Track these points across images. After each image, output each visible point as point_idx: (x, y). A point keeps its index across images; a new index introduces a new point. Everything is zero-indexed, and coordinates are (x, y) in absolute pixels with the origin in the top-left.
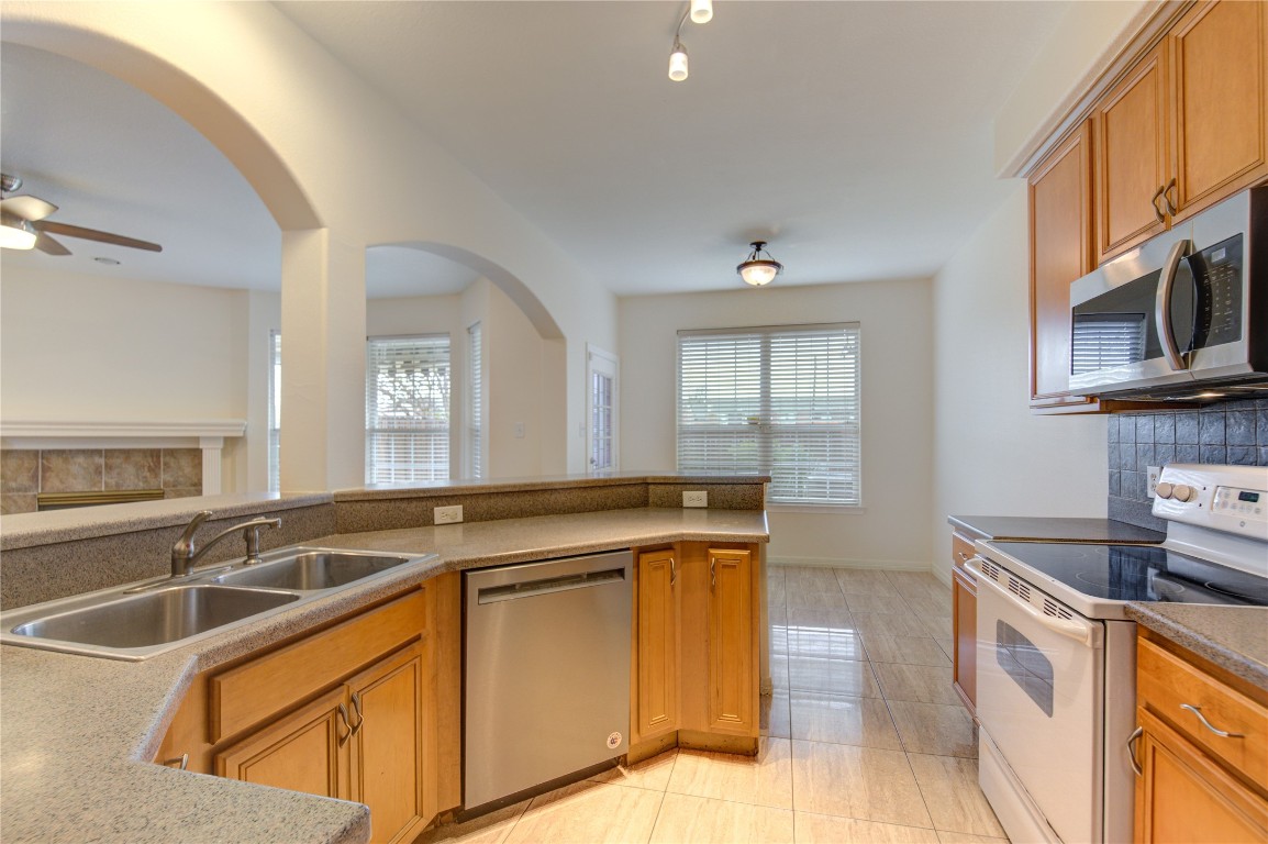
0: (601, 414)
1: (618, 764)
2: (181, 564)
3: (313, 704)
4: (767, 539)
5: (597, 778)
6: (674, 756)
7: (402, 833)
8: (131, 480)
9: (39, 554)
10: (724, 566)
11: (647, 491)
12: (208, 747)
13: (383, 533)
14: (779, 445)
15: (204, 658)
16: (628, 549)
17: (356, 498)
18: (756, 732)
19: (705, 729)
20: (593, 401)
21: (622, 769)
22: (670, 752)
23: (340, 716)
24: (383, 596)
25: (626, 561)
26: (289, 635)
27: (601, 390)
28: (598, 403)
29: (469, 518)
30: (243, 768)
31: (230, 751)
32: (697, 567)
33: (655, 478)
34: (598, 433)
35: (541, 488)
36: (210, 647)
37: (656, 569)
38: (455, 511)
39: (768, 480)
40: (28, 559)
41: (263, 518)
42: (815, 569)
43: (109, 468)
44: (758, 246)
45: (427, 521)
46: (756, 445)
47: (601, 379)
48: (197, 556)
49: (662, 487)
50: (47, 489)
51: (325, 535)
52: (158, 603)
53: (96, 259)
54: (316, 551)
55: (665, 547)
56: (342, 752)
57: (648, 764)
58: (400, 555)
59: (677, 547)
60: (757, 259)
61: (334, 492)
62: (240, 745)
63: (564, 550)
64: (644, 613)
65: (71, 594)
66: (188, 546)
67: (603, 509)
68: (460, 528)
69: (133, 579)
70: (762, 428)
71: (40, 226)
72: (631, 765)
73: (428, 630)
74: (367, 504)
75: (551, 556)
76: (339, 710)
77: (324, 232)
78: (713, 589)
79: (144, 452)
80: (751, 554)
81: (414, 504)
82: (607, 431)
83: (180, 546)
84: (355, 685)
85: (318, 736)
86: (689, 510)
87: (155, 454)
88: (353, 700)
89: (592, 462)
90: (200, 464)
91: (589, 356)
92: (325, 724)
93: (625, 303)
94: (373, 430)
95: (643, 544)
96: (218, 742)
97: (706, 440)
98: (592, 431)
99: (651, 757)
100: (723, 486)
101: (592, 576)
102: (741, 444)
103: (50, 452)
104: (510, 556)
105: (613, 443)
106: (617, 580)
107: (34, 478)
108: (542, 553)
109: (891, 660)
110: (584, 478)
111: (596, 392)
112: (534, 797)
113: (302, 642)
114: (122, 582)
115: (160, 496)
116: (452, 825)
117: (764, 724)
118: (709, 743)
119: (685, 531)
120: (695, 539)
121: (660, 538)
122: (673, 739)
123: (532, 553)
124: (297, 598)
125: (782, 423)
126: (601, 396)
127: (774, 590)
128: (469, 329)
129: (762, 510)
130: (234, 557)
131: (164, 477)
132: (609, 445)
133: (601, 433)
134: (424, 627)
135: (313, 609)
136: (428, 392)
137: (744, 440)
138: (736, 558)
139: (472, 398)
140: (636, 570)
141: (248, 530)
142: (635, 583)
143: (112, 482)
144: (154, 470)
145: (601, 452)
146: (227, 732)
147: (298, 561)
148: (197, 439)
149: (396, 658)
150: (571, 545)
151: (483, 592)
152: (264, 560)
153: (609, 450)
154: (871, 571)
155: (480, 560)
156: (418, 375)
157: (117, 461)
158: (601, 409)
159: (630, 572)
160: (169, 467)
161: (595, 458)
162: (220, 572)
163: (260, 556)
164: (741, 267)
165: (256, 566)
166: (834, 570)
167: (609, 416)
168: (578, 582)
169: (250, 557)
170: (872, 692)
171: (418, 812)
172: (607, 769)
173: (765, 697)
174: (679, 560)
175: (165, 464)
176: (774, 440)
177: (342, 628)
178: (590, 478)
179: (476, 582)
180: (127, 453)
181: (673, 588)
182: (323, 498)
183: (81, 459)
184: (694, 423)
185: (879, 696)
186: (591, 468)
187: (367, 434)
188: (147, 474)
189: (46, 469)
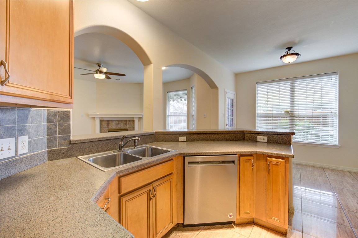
0: (230, 111)
1: (232, 223)
2: (121, 147)
3: (143, 188)
4: (293, 156)
5: (225, 226)
6: (253, 226)
7: (167, 227)
8: (122, 126)
9: (95, 143)
10: (273, 164)
11: (244, 135)
12: (119, 195)
13: (166, 143)
14: (298, 120)
15: (117, 173)
16: (236, 155)
17: (160, 133)
18: (286, 226)
19: (265, 220)
20: (227, 106)
21: (233, 225)
22: (251, 224)
23: (150, 192)
24: (162, 161)
25: (235, 158)
26: (137, 169)
27: (230, 103)
28: (229, 107)
29: (188, 140)
30: (126, 202)
31: (123, 197)
32: (262, 163)
33: (247, 131)
34: (229, 117)
35: (209, 133)
36: (119, 170)
37: (246, 162)
38: (184, 138)
39: (293, 133)
40: (93, 144)
41: (138, 137)
42: (314, 167)
43: (119, 124)
44: (289, 49)
45: (177, 140)
46: (288, 120)
47: (230, 100)
48: (124, 145)
49: (250, 134)
50: (109, 128)
51: (153, 142)
52: (115, 156)
53: (116, 79)
54: (149, 146)
55: (250, 155)
56: (151, 202)
57: (243, 226)
58: (168, 149)
59: (255, 156)
60: (288, 53)
61: (155, 131)
62: (126, 196)
63: (214, 153)
64: (242, 177)
65: (101, 152)
66: (122, 143)
67: (228, 140)
68: (185, 143)
69: (112, 150)
70: (291, 115)
71: (106, 73)
72: (237, 225)
73: (175, 171)
74: (162, 135)
75: (210, 154)
76: (150, 190)
77: (152, 65)
78: (269, 172)
79: (124, 120)
80: (285, 162)
81: (174, 135)
82: (232, 115)
83: (120, 143)
84: (155, 184)
85: (145, 197)
86: (259, 143)
87: (126, 121)
88: (154, 188)
89: (227, 125)
90: (134, 123)
91: (226, 93)
92: (147, 194)
93: (238, 76)
94: (169, 115)
95: (241, 153)
96: (121, 194)
97: (267, 119)
98: (227, 115)
99: (244, 224)
100: (274, 135)
101: (223, 162)
102: (282, 120)
103: (110, 120)
104: (197, 153)
105: (234, 119)
106: (232, 165)
107: (107, 125)
108: (207, 153)
109: (355, 211)
110: (224, 130)
111: (228, 104)
112: (205, 226)
113: (141, 171)
114: (110, 150)
115: (127, 130)
116: (181, 227)
117: (290, 223)
118: (267, 225)
119: (257, 150)
120: (261, 153)
121: (248, 152)
122: (252, 220)
123: (204, 153)
124: (141, 159)
125: (299, 112)
126: (230, 105)
127: (295, 173)
128: (191, 88)
129: (290, 144)
130: (132, 146)
131: (128, 126)
132: (232, 120)
133: (230, 116)
134: (173, 170)
135: (144, 163)
136: (183, 105)
137: (283, 119)
138: (279, 162)
139: (192, 107)
140: (239, 162)
141: (135, 140)
142: (238, 166)
143: (119, 127)
144: (126, 124)
145: (230, 122)
146: (123, 192)
147: (145, 148)
148: (133, 118)
149: (166, 179)
150: (216, 151)
151: (189, 163)
152: (138, 148)
153: (232, 122)
154: (343, 171)
155: (189, 153)
156: (179, 101)
157: (120, 122)
158: (230, 109)
159: (236, 162)
161: (228, 124)
162: (128, 150)
163: (137, 147)
164: (281, 58)
165: (136, 149)
166: (324, 169)
167: (232, 111)
168: (219, 163)
169: (135, 147)
170: (344, 222)
171: (172, 222)
172: (228, 224)
173: (291, 213)
174: (255, 160)
175: (128, 123)
176: (295, 119)
177: (151, 169)
178: (226, 130)
179: (187, 159)
180: (122, 120)
181: (253, 169)
182: (152, 133)
183: (114, 122)
184: (263, 113)
185: (349, 225)
186: (226, 127)
187: (167, 116)
188: (125, 125)
189: (109, 124)
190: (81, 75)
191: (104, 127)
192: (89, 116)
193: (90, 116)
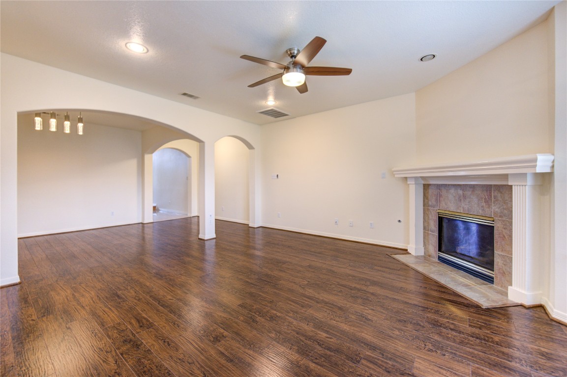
8: (475, 207)
43: (465, 197)
50: (441, 207)
79: (482, 186)
87: (488, 188)
103: (442, 185)
107: (437, 199)
143: (466, 207)
144: (488, 202)
157: (468, 193)
160: (497, 200)
175: (495, 197)
180: (473, 187)
183: (452, 191)
188: (484, 204)
189: (440, 196)
191: (431, 203)
192: (394, 175)
193: (398, 176)
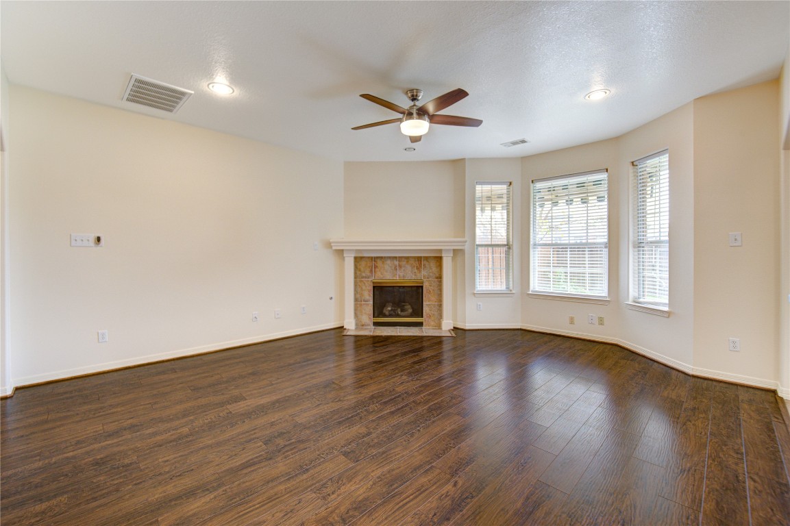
8: (409, 273)
43: (400, 266)
50: (376, 278)
53: (405, 149)
79: (414, 258)
87: (419, 259)
90: (441, 266)
94: (537, 244)
103: (377, 258)
107: (371, 271)
128: (634, 162)
131: (423, 272)
143: (402, 274)
148: (440, 251)
157: (403, 263)
160: (426, 267)
175: (424, 265)
180: (407, 258)
183: (389, 262)
187: (531, 247)
188: (416, 271)
189: (376, 267)
190: (353, 131)
191: (364, 275)
192: (331, 247)
193: (334, 248)
